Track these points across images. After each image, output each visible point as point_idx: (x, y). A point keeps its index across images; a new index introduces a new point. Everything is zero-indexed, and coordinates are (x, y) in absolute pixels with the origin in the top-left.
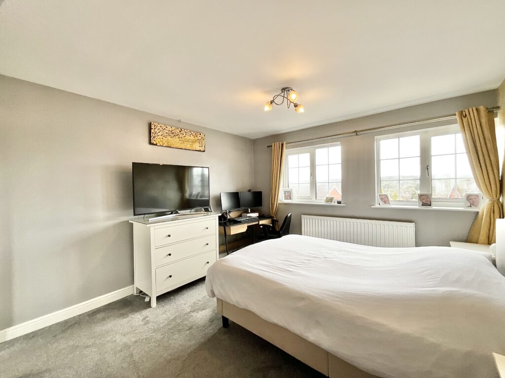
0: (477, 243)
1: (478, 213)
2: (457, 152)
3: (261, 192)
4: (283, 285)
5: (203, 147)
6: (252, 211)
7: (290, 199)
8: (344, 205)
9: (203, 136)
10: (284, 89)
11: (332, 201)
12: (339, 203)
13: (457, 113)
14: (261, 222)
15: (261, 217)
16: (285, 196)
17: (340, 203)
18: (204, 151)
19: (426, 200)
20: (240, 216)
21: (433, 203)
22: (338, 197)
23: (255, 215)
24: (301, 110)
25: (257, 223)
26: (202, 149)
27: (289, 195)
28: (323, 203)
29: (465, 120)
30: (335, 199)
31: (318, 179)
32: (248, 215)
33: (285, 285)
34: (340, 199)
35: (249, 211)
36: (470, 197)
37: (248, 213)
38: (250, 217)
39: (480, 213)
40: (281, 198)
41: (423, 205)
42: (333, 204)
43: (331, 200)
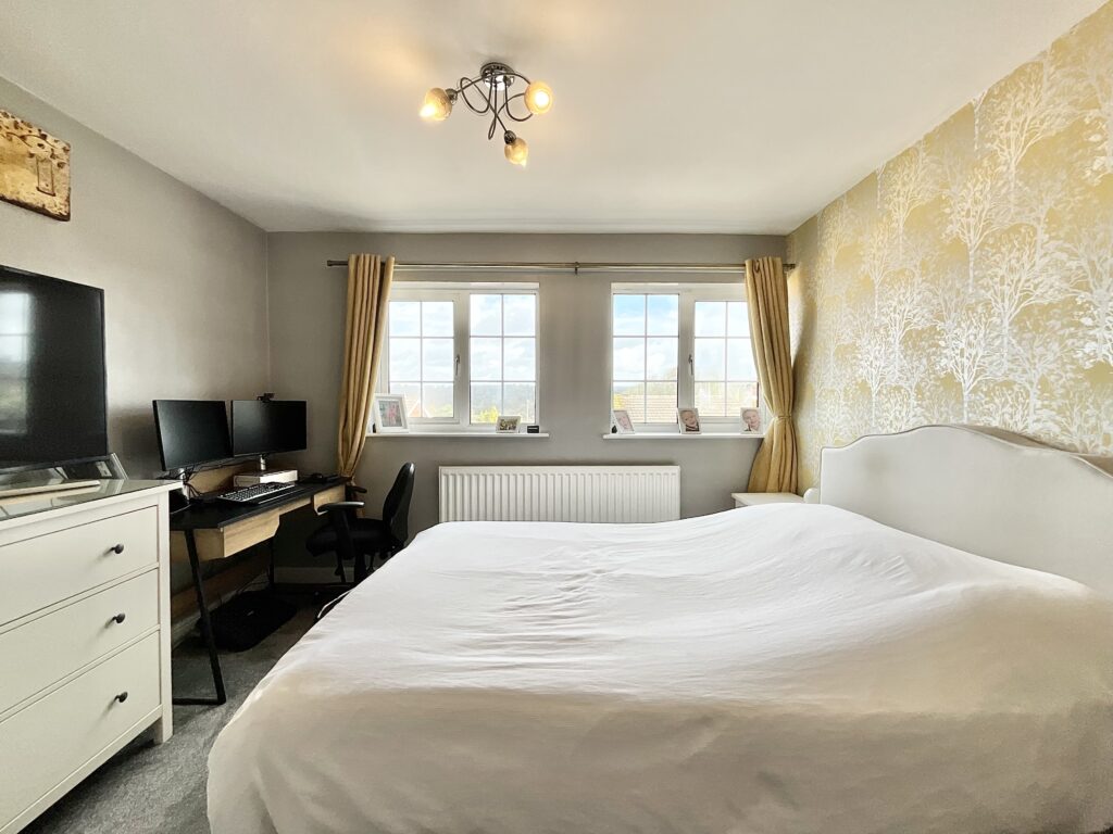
0: (765, 492)
1: (761, 441)
2: (729, 335)
3: (304, 403)
4: (618, 696)
5: (58, 200)
6: (273, 468)
7: (399, 422)
8: (547, 435)
9: (59, 151)
10: (492, 70)
11: (514, 428)
12: (533, 429)
13: (747, 263)
14: (321, 499)
15: (310, 482)
16: (383, 416)
17: (537, 431)
18: (64, 218)
19: (690, 421)
20: (229, 486)
21: (701, 426)
22: (528, 417)
23: (286, 477)
24: (520, 157)
25: (307, 502)
26: (55, 204)
27: (395, 412)
28: (493, 431)
29: (758, 276)
30: (522, 421)
31: (475, 372)
32: (265, 479)
33: (627, 695)
34: (532, 422)
35: (263, 467)
36: (748, 414)
37: (259, 473)
38: (275, 485)
39: (766, 441)
40: (375, 422)
41: (687, 430)
42: (515, 434)
43: (509, 424)
